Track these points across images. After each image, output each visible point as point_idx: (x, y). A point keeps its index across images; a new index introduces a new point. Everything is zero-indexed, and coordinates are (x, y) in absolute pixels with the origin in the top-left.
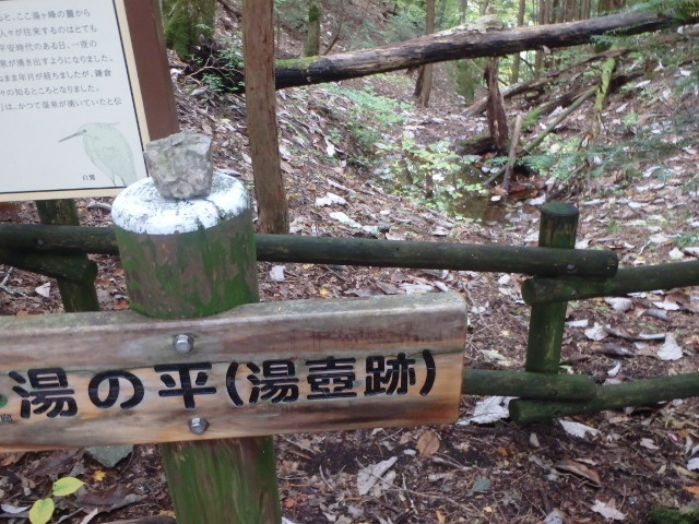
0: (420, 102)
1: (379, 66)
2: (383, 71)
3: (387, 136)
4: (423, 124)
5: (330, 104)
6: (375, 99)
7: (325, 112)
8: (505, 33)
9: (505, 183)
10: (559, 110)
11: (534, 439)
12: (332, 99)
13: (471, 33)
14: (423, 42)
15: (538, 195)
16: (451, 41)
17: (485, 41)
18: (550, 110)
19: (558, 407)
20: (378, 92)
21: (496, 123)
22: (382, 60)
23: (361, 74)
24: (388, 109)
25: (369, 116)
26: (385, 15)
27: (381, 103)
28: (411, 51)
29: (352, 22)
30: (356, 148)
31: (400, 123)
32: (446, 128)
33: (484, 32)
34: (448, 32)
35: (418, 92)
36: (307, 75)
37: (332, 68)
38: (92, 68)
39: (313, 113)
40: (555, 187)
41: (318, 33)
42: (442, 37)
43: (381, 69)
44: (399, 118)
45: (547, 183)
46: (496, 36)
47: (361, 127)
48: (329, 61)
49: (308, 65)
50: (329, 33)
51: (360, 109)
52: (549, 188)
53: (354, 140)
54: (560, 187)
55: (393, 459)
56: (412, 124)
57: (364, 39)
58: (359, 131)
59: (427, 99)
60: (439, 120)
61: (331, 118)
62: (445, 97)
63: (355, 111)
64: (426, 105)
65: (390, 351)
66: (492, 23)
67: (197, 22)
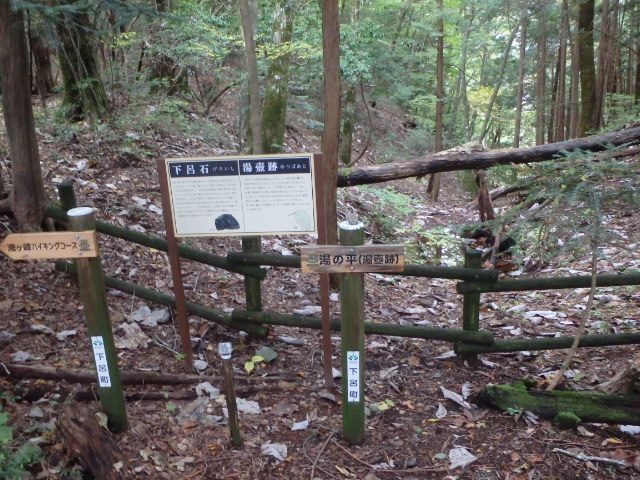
0: (431, 198)
1: (397, 174)
2: (401, 178)
3: (403, 223)
4: (432, 215)
5: (360, 198)
6: (395, 196)
7: (357, 204)
8: (483, 154)
9: (492, 259)
10: (536, 206)
11: (466, 363)
12: (363, 195)
13: (460, 154)
14: (428, 158)
15: (517, 269)
16: (447, 158)
17: (470, 159)
18: (530, 206)
19: (477, 347)
20: (398, 190)
21: (485, 215)
22: (399, 170)
23: (384, 180)
24: (403, 203)
25: (390, 209)
26: (405, 125)
27: (398, 199)
28: (419, 165)
29: (377, 132)
30: (379, 231)
31: (414, 214)
32: (451, 218)
33: (470, 153)
34: (444, 153)
35: (430, 189)
36: (347, 180)
37: (365, 175)
38: (302, 194)
39: (348, 205)
40: (530, 262)
41: (351, 141)
42: (441, 156)
43: (398, 176)
44: (413, 209)
45: (525, 259)
46: (478, 155)
47: (383, 216)
48: (363, 171)
49: (348, 173)
50: (359, 141)
51: (383, 203)
52: (526, 263)
53: (378, 225)
54: (534, 263)
55: (397, 367)
56: (423, 214)
57: (388, 145)
58: (382, 219)
59: (437, 196)
60: (445, 212)
61: (362, 209)
62: (455, 193)
63: (380, 204)
64: (436, 200)
65: (390, 254)
66: (475, 147)
67: (272, 143)
